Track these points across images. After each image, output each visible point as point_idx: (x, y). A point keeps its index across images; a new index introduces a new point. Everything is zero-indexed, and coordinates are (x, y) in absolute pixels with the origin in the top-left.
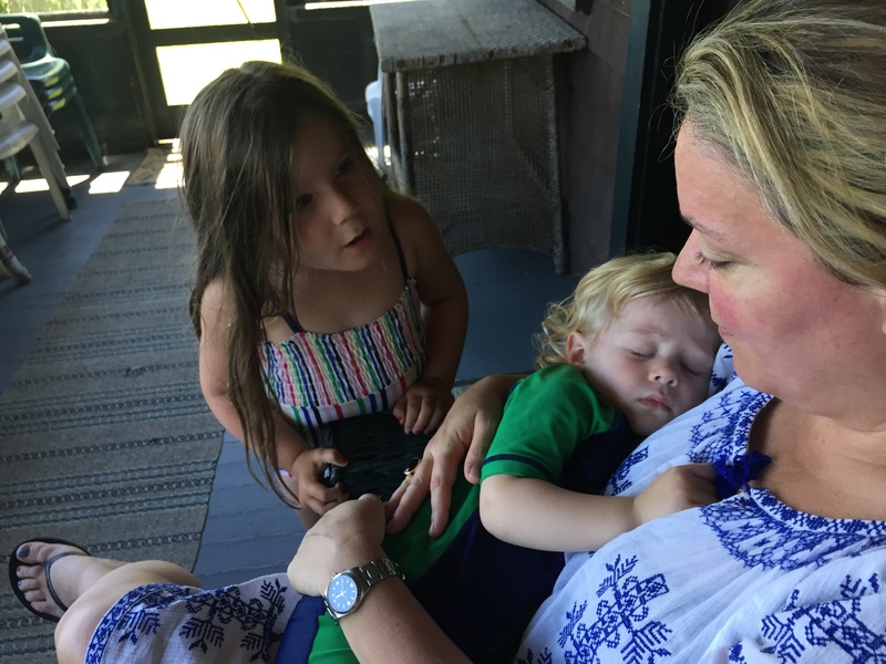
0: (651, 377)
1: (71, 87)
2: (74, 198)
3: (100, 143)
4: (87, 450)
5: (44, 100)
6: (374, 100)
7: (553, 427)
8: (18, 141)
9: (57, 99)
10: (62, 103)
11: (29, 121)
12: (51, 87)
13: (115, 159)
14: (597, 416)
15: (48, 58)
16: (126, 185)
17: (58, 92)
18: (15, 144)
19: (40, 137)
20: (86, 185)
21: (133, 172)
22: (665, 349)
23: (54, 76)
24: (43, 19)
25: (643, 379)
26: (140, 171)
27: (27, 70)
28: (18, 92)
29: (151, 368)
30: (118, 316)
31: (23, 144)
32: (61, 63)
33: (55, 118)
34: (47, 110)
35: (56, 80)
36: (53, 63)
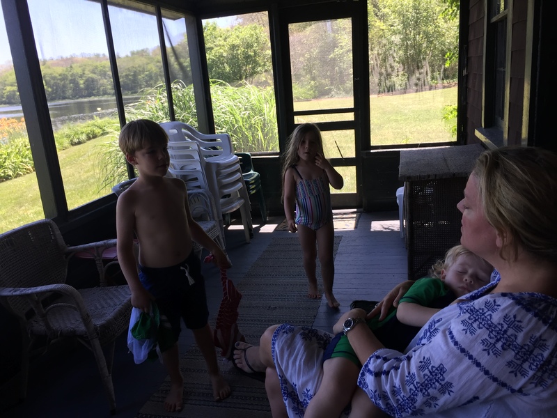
0: (464, 280)
1: (259, 185)
2: (254, 233)
3: (267, 210)
4: (250, 336)
5: (248, 188)
6: (400, 195)
7: (425, 291)
8: (236, 206)
9: (253, 189)
10: (254, 192)
11: (242, 197)
12: (251, 184)
13: (272, 218)
14: (442, 290)
15: (252, 172)
16: (275, 230)
17: (254, 187)
18: (235, 207)
19: (244, 205)
20: (258, 229)
21: (279, 224)
22: (470, 271)
23: (253, 180)
24: (252, 155)
25: (461, 280)
26: (283, 224)
27: (244, 176)
28: (240, 185)
29: (279, 307)
30: (267, 285)
31: (238, 207)
32: (257, 174)
33: (252, 196)
34: (249, 193)
35: (253, 181)
36: (253, 173)
